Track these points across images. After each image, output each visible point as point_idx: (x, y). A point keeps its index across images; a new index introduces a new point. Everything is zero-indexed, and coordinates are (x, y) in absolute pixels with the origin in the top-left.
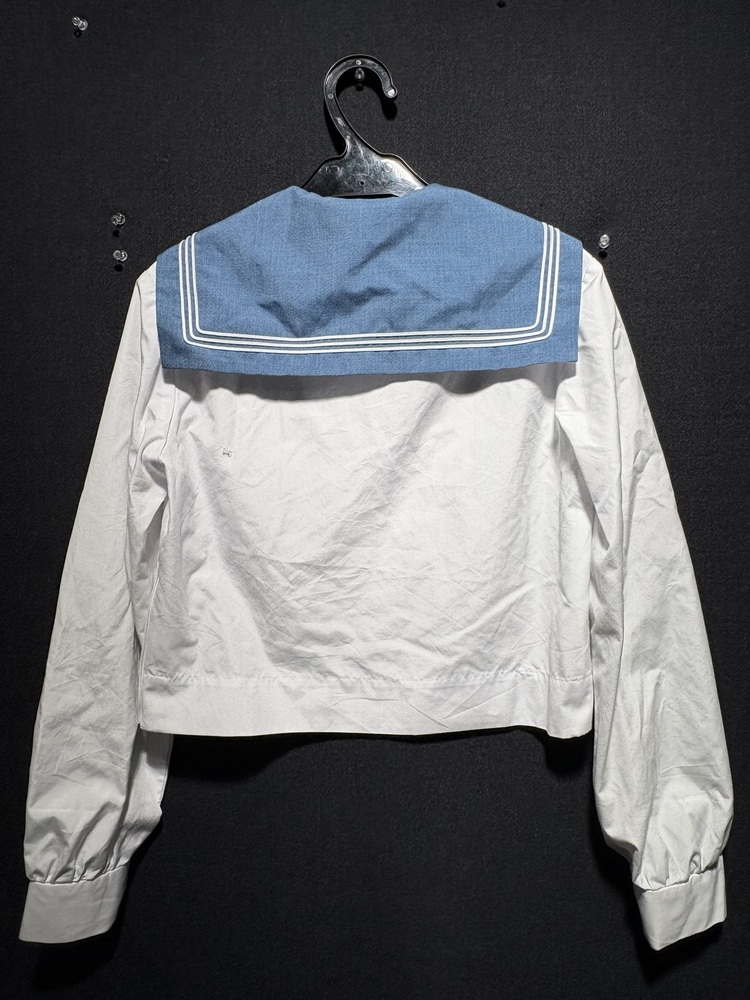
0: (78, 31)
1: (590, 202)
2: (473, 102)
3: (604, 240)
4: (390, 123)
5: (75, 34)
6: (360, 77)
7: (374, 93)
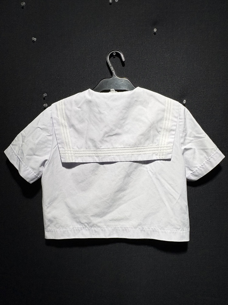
0: (34, 41)
1: (181, 90)
2: (147, 62)
3: (185, 102)
4: (123, 67)
5: (33, 42)
6: (114, 54)
7: (119, 59)
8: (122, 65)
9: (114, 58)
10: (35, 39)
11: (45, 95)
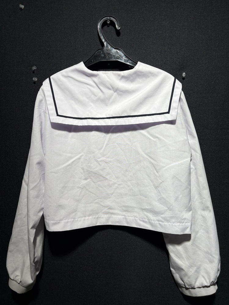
1: (180, 62)
2: (144, 31)
3: (184, 74)
5: (20, 10)
6: (108, 23)
7: (113, 28)
8: (116, 35)
9: (108, 26)
10: (22, 7)
11: (34, 68)
